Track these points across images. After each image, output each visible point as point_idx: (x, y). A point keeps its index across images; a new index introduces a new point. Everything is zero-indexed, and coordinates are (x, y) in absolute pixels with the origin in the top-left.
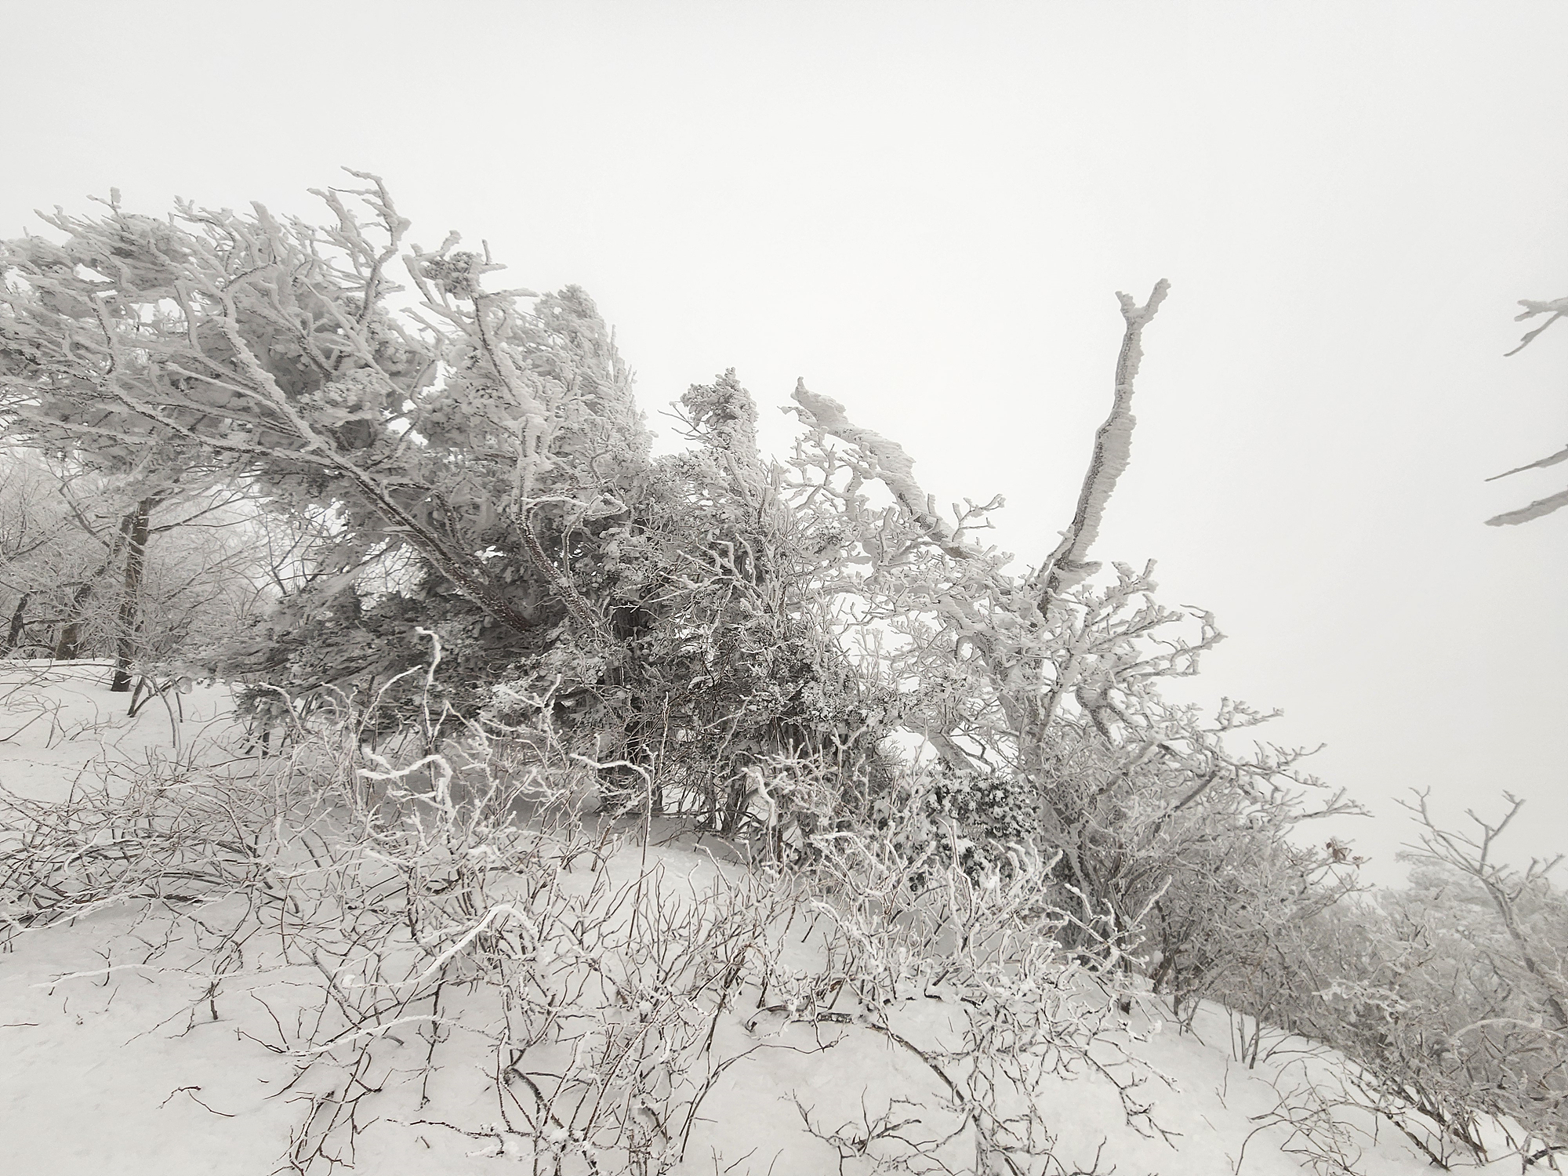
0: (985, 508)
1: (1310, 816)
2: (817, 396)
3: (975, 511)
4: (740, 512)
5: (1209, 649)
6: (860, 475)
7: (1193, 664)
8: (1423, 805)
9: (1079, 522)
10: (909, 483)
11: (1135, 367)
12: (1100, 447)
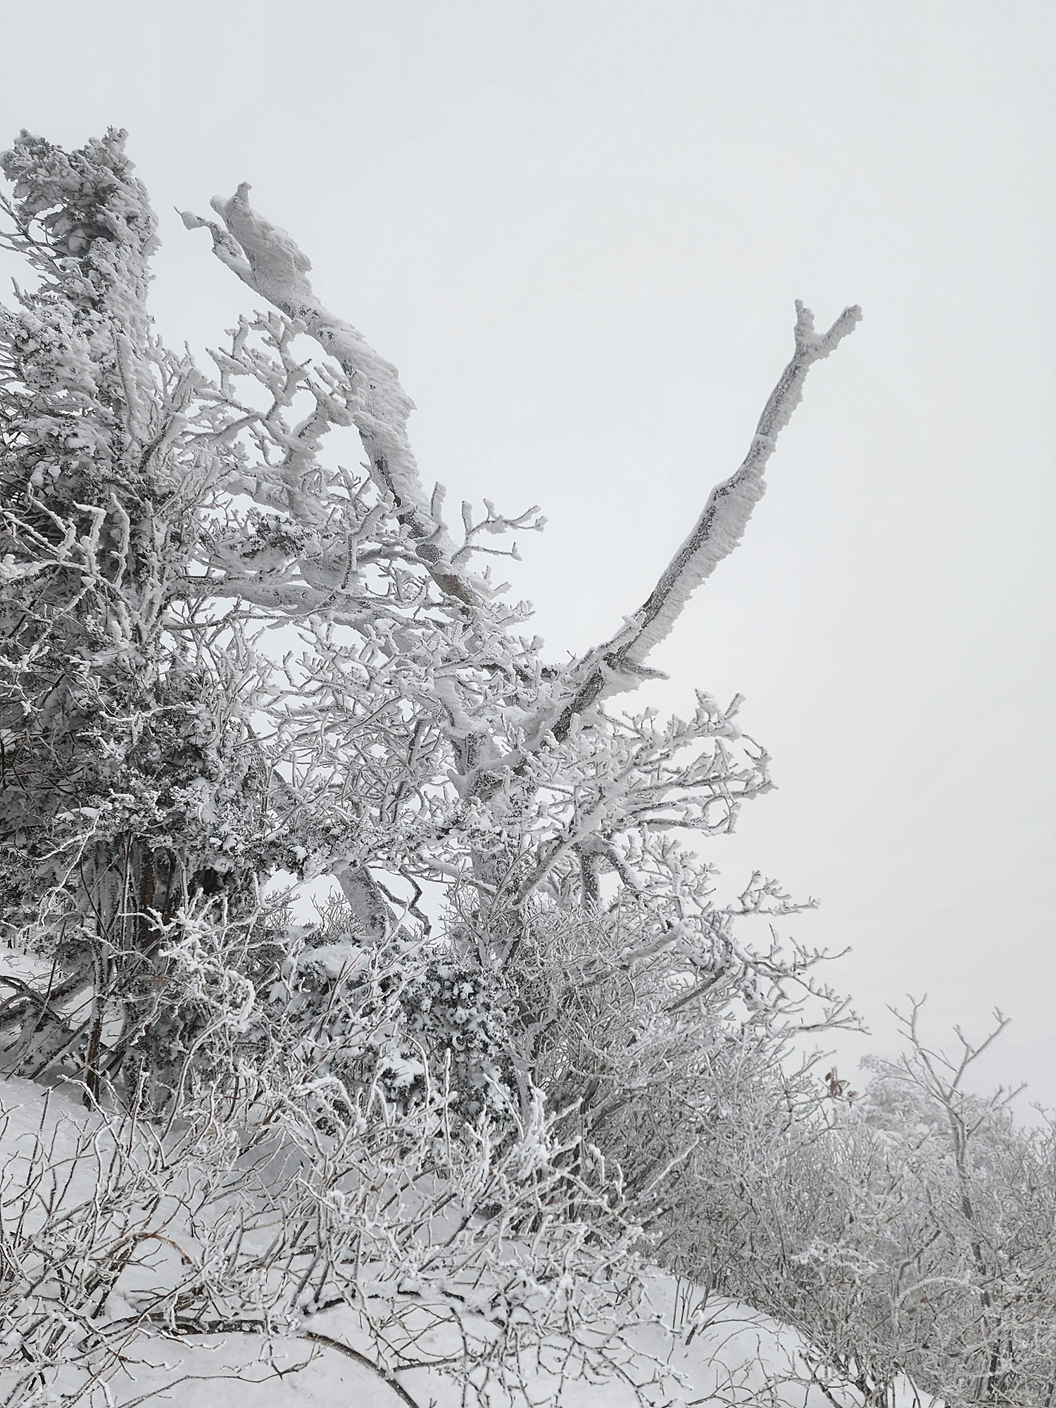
0: (512, 524)
1: (807, 1029)
2: (266, 227)
3: (495, 524)
4: (105, 438)
5: (752, 798)
6: (326, 414)
7: (731, 817)
8: (914, 1017)
9: (653, 606)
10: (401, 445)
11: (787, 415)
12: (711, 512)
